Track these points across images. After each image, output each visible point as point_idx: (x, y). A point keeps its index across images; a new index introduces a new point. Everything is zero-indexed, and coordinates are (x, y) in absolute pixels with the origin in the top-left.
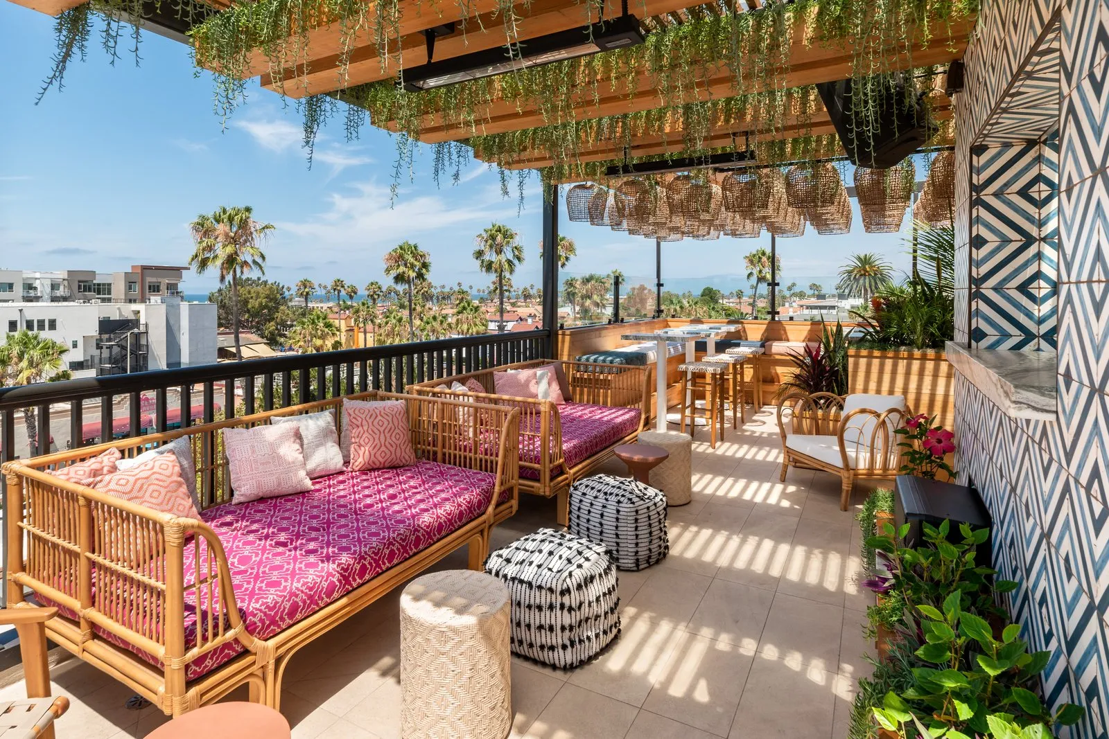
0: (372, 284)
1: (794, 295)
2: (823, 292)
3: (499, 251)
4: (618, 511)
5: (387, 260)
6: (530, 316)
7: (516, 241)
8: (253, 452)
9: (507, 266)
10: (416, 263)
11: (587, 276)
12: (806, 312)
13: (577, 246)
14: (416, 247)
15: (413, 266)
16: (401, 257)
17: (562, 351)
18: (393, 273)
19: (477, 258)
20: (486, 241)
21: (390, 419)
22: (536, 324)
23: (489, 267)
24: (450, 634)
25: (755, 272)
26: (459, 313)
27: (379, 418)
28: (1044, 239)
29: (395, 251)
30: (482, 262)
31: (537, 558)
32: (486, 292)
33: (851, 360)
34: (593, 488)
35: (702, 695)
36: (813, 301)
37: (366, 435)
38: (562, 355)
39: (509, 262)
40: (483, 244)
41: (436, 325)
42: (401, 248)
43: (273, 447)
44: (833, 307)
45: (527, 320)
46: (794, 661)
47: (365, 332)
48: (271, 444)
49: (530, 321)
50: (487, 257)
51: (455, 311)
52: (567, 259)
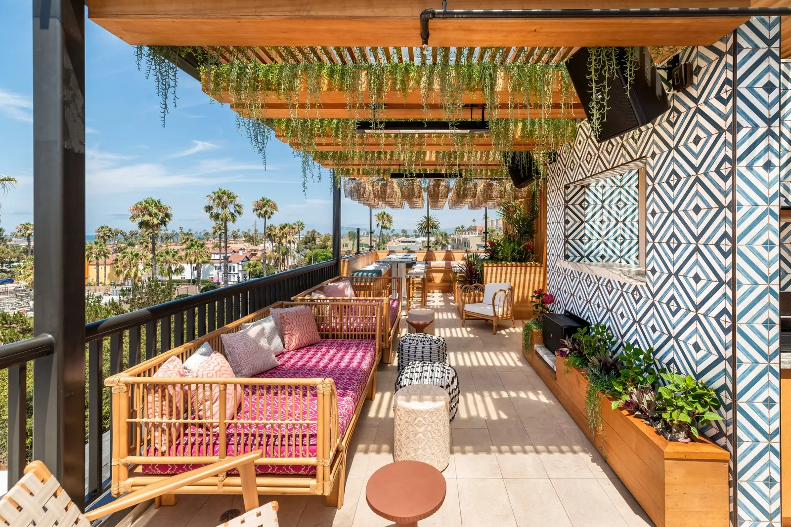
0: (102, 227)
1: (393, 235)
2: (407, 234)
3: (224, 207)
4: (431, 349)
5: (133, 210)
6: (241, 249)
7: (238, 201)
8: (247, 347)
9: (230, 217)
10: (160, 213)
11: (284, 224)
12: (402, 244)
13: (278, 206)
14: (159, 202)
15: (156, 215)
16: (146, 208)
17: (343, 271)
18: (139, 220)
19: (207, 211)
20: (214, 200)
21: (307, 317)
22: (246, 255)
23: (217, 217)
24: (436, 412)
25: (381, 223)
26: (188, 248)
27: (301, 317)
28: (586, 222)
29: (141, 203)
30: (211, 214)
31: (428, 374)
32: (203, 234)
33: (485, 268)
34: (413, 340)
35: (504, 416)
36: (404, 239)
37: (296, 328)
38: (343, 273)
39: (232, 214)
40: (212, 201)
41: (169, 258)
42: (146, 202)
43: (256, 341)
44: (413, 242)
45: (238, 252)
46: (522, 395)
47: (98, 265)
48: (254, 340)
49: (241, 252)
50: (215, 211)
51: (184, 246)
52: (272, 213)
